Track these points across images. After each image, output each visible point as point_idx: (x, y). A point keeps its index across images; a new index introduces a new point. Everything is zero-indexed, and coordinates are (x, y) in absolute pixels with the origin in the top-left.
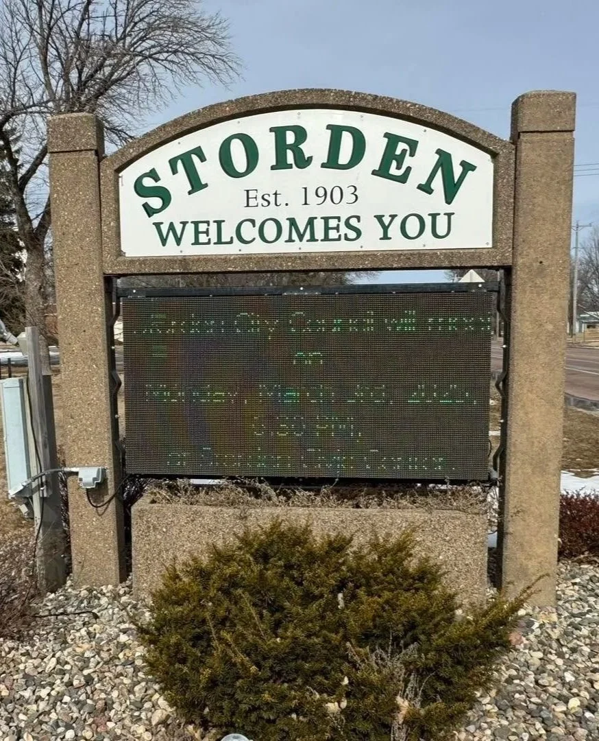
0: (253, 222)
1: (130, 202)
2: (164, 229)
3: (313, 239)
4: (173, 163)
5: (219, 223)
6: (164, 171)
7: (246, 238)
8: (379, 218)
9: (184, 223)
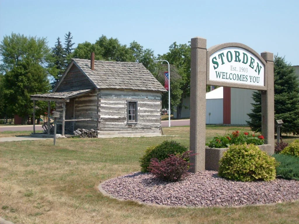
0: (232, 74)
1: (211, 65)
2: (217, 73)
3: (241, 80)
4: (219, 55)
5: (227, 73)
6: (217, 57)
7: (231, 78)
8: (250, 76)
9: (221, 72)
